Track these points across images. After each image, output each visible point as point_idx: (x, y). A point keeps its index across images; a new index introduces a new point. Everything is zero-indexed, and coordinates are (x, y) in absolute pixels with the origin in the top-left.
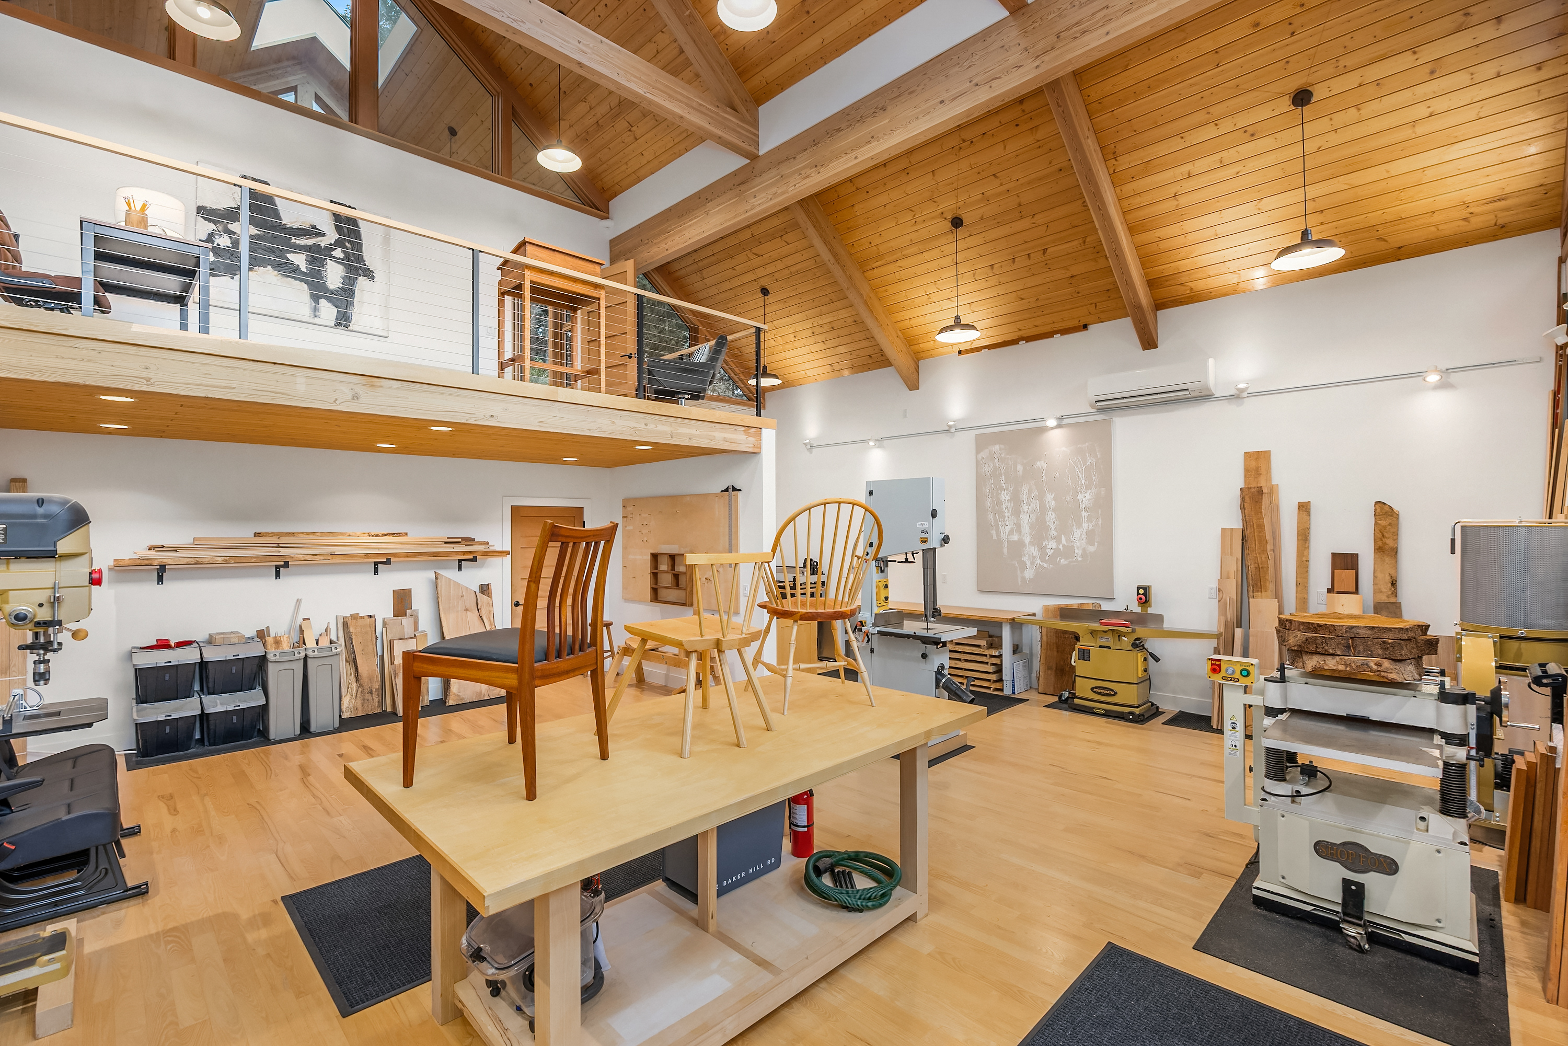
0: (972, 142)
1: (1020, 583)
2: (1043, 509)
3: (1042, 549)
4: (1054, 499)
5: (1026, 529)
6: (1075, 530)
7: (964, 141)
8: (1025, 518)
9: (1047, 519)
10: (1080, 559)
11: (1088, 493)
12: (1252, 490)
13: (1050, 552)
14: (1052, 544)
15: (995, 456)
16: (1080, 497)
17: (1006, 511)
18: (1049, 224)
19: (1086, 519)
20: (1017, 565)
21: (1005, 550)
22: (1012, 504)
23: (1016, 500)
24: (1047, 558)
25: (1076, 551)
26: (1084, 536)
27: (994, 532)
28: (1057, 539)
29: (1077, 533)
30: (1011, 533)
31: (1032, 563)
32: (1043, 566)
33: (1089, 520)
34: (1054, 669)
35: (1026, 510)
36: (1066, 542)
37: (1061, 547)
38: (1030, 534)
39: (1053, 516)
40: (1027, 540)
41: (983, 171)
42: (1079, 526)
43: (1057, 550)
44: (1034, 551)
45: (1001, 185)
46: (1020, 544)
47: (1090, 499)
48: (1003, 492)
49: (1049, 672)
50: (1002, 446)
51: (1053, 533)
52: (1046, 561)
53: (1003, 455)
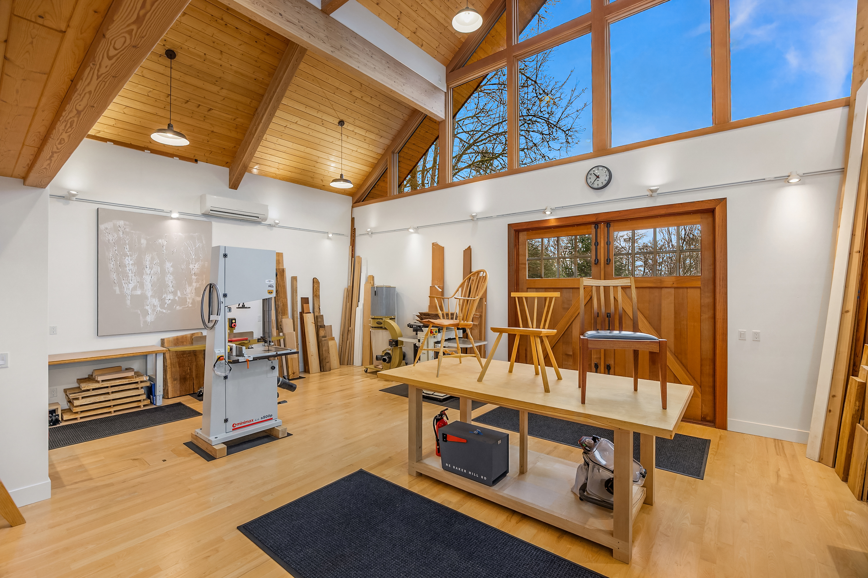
0: (226, 25)
1: (142, 325)
2: (163, 272)
3: (162, 301)
4: (171, 266)
5: (148, 286)
6: (187, 287)
7: (222, 19)
8: (147, 279)
9: (167, 279)
10: (190, 306)
11: (197, 264)
12: (280, 270)
13: (168, 302)
14: (171, 297)
15: (119, 229)
16: (191, 266)
17: (130, 272)
18: (226, 99)
19: (195, 281)
20: (139, 312)
21: (128, 302)
22: (136, 268)
23: (140, 264)
24: (166, 306)
25: (188, 300)
26: (193, 291)
27: (117, 289)
28: (174, 293)
29: (189, 289)
30: (135, 288)
31: (154, 310)
32: (162, 312)
33: (197, 281)
34: (179, 379)
35: (149, 272)
36: (181, 295)
37: (177, 298)
38: (152, 290)
39: (172, 278)
40: (149, 294)
41: (217, 44)
42: (190, 284)
43: (173, 301)
44: (156, 302)
45: (220, 59)
46: (143, 297)
47: (197, 269)
48: (127, 258)
49: (175, 382)
50: (127, 223)
51: (171, 289)
52: (165, 309)
53: (127, 230)
